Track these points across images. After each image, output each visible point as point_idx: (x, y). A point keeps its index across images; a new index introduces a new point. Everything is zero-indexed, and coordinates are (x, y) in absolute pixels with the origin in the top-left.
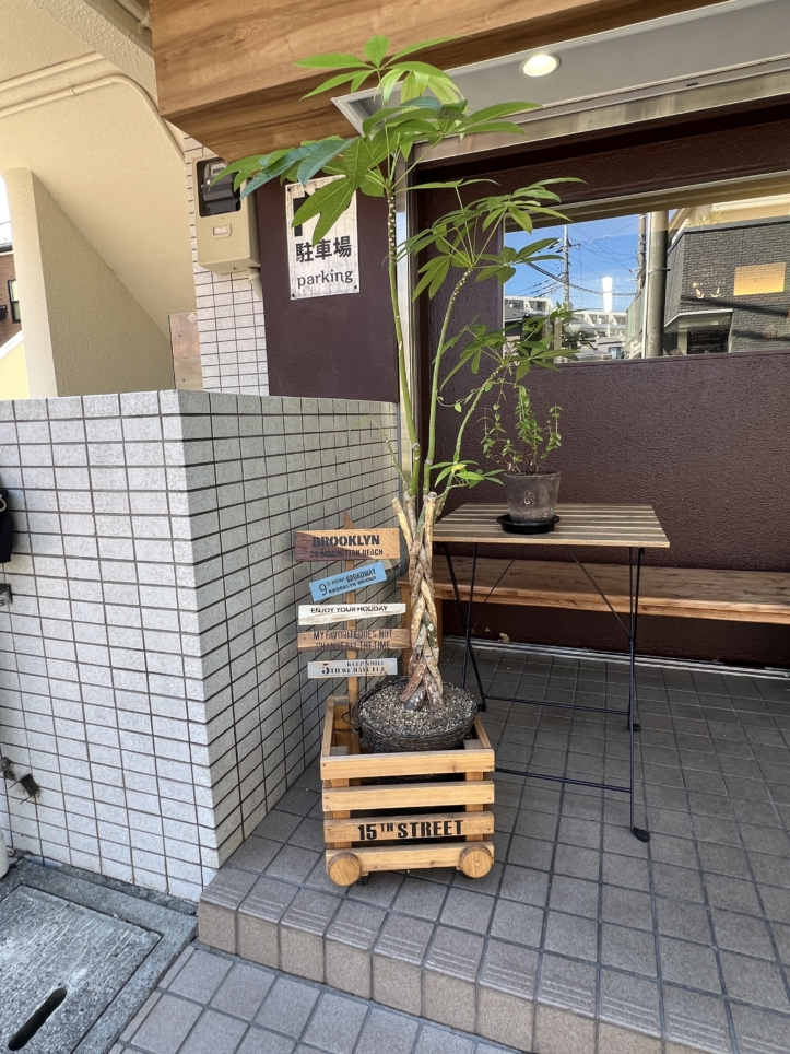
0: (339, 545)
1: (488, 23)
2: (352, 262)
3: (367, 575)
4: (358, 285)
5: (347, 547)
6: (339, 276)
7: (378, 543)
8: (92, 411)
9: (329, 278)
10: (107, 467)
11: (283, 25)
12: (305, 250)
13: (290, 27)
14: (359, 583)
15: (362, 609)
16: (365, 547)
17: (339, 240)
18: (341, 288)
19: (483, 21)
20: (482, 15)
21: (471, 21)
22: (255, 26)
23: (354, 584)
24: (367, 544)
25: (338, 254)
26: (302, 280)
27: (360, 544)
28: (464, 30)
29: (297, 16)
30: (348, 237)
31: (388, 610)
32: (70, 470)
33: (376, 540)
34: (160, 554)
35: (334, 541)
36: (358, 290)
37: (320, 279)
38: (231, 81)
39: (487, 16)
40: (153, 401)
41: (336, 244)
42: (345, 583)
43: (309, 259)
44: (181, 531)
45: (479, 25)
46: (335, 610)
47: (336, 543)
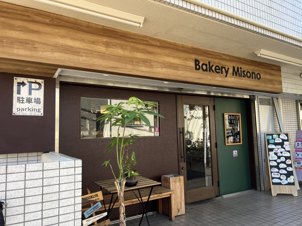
0: (89, 199)
1: (108, 70)
2: (41, 106)
3: (97, 206)
4: (43, 113)
5: (91, 199)
6: (35, 110)
7: (98, 196)
8: (47, 167)
9: (31, 110)
10: (51, 185)
11: (52, 49)
12: (21, 99)
13: (55, 51)
14: (96, 209)
15: (98, 217)
16: (95, 198)
17: (36, 99)
18: (36, 114)
19: (107, 69)
20: (107, 68)
21: (104, 68)
22: (42, 46)
23: (95, 210)
24: (95, 197)
25: (35, 103)
26: (19, 109)
27: (94, 197)
28: (103, 69)
29: (57, 49)
30: (40, 98)
31: (104, 215)
32: (33, 189)
33: (97, 195)
34: (69, 210)
35: (87, 198)
36: (43, 115)
37: (27, 110)
38: (32, 57)
39: (108, 68)
40: (73, 163)
41: (35, 99)
42: (93, 210)
43: (22, 103)
44: (78, 201)
45: (106, 69)
46: (92, 219)
47: (88, 199)
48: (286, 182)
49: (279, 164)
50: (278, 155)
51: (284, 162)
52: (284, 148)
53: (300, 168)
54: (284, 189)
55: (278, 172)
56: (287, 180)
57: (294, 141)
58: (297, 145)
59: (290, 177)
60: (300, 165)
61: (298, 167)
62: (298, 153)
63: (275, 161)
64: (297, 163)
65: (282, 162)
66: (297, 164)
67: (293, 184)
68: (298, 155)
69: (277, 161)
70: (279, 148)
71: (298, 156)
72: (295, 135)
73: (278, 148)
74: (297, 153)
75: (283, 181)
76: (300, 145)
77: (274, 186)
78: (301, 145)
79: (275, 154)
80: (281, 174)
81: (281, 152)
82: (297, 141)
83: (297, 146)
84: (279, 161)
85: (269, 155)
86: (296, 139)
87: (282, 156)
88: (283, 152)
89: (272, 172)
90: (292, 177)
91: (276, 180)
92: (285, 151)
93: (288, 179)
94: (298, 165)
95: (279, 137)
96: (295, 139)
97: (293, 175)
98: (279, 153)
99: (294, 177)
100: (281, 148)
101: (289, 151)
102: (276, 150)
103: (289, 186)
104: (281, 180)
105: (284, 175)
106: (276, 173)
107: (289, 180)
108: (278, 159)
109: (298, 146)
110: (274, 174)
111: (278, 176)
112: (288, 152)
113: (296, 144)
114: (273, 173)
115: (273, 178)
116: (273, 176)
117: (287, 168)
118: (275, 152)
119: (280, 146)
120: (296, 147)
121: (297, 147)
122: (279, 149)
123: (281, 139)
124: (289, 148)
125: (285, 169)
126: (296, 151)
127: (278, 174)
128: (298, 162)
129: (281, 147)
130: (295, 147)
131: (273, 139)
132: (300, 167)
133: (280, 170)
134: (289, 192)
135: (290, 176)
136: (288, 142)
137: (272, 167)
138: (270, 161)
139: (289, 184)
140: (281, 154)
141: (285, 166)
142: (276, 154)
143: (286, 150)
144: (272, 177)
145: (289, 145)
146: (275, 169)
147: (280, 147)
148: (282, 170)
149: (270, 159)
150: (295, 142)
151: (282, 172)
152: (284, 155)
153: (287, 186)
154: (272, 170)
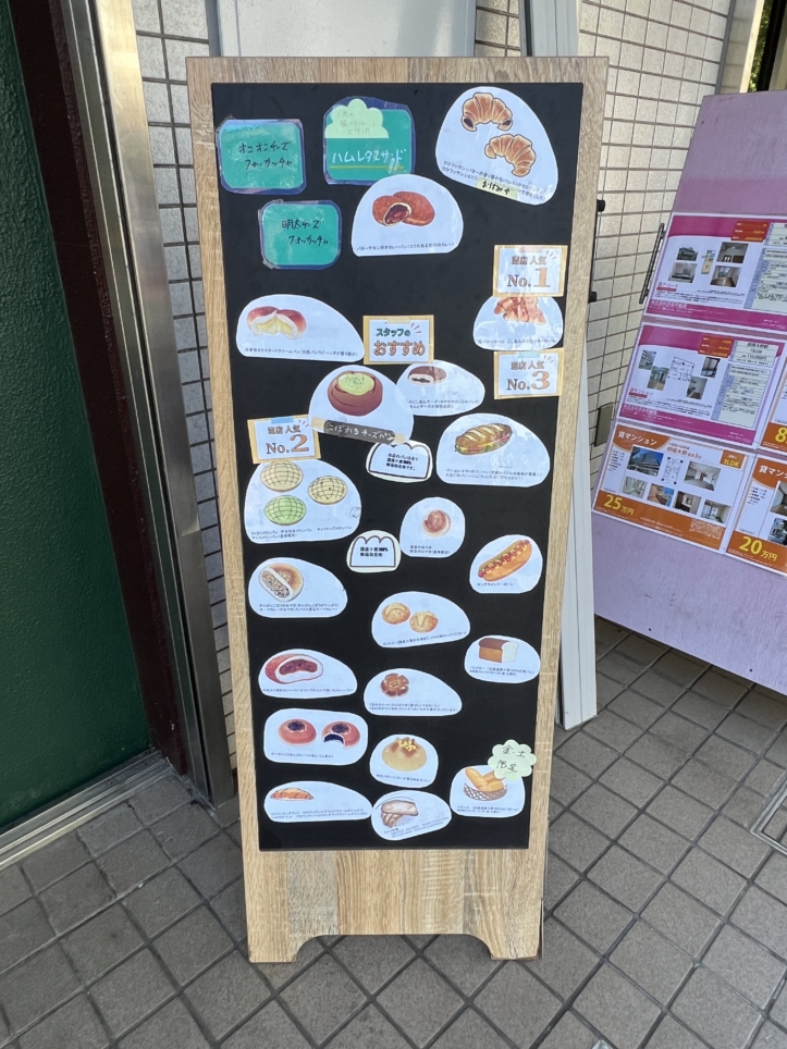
48: (433, 815)
49: (366, 592)
50: (378, 463)
51: (444, 577)
52: (481, 364)
53: (640, 513)
54: (395, 890)
55: (353, 703)
56: (441, 788)
57: (652, 223)
58: (675, 276)
59: (482, 757)
60: (649, 480)
61: (626, 502)
62: (663, 355)
63: (329, 555)
64: (628, 455)
65: (417, 574)
66: (623, 471)
67: (511, 833)
68: (659, 378)
69: (357, 562)
70: (398, 359)
71: (655, 395)
72: (678, 159)
73: (387, 359)
74: (647, 362)
75: (397, 808)
76: (697, 272)
77: (273, 856)
78: (710, 277)
79: (326, 457)
80: (381, 727)
81: (429, 430)
82: (679, 227)
83: (673, 284)
84: (374, 555)
85: (246, 468)
86: (677, 206)
87: (435, 486)
88: (450, 419)
89: (264, 707)
90: (510, 759)
91: (308, 796)
92: (490, 405)
93: (461, 779)
94: (636, 475)
95: (425, 164)
96: (670, 198)
97: (527, 738)
98: (386, 436)
99: (533, 759)
100: (428, 358)
101: (539, 415)
102: (356, 383)
103: (456, 854)
104: (374, 790)
105: (420, 741)
106: (322, 720)
107: (467, 791)
108: (365, 525)
109: (682, 286)
110: (296, 725)
111: (344, 755)
112: (520, 430)
113: (669, 261)
114: (277, 721)
115: (271, 775)
116: (278, 749)
117: (475, 647)
118: (338, 416)
119: (422, 327)
120: (653, 295)
121: (665, 298)
122: (394, 372)
123: (461, 192)
124: (553, 362)
125: (443, 661)
126: (647, 336)
127: (340, 727)
128: (635, 451)
129: (429, 345)
130: (645, 292)
131: (316, 186)
132: (644, 500)
133: (381, 677)
134: (444, 916)
135: (497, 749)
136: (555, 253)
137: (268, 636)
138: (254, 555)
139: (464, 833)
140: (421, 450)
141: (448, 621)
142: (343, 451)
143: (501, 392)
144: (262, 762)
145: (561, 302)
146: (311, 667)
147: (419, 349)
148: (400, 672)
149: (262, 531)
150: (661, 233)
151: (397, 699)
152: (455, 467)
153: (433, 855)
154: (271, 675)
